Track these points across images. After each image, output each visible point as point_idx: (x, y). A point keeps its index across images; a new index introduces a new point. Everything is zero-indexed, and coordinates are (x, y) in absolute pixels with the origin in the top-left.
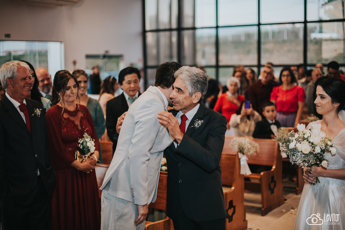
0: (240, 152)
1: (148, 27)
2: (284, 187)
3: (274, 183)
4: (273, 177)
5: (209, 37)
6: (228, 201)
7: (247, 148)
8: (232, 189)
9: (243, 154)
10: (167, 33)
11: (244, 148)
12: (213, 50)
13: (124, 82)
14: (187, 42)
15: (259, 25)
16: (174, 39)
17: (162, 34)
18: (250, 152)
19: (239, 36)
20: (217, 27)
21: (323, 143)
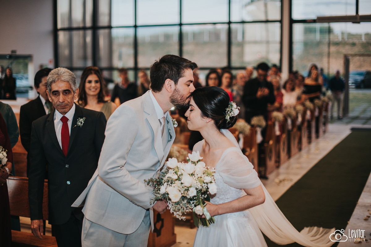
1: (59, 26)
5: (126, 37)
10: (81, 32)
12: (131, 51)
13: (41, 85)
14: (102, 42)
15: (181, 25)
16: (89, 39)
17: (75, 33)
19: (157, 37)
20: (136, 27)
21: (198, 181)
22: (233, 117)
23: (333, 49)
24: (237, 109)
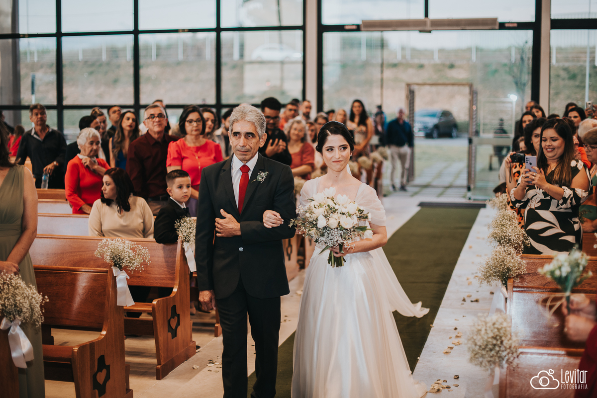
0: (115, 265)
2: (194, 324)
3: (176, 319)
4: (174, 308)
6: (97, 357)
7: (127, 258)
8: (103, 335)
9: (121, 268)
11: (122, 258)
15: (136, 32)
18: (133, 264)
23: (388, 73)
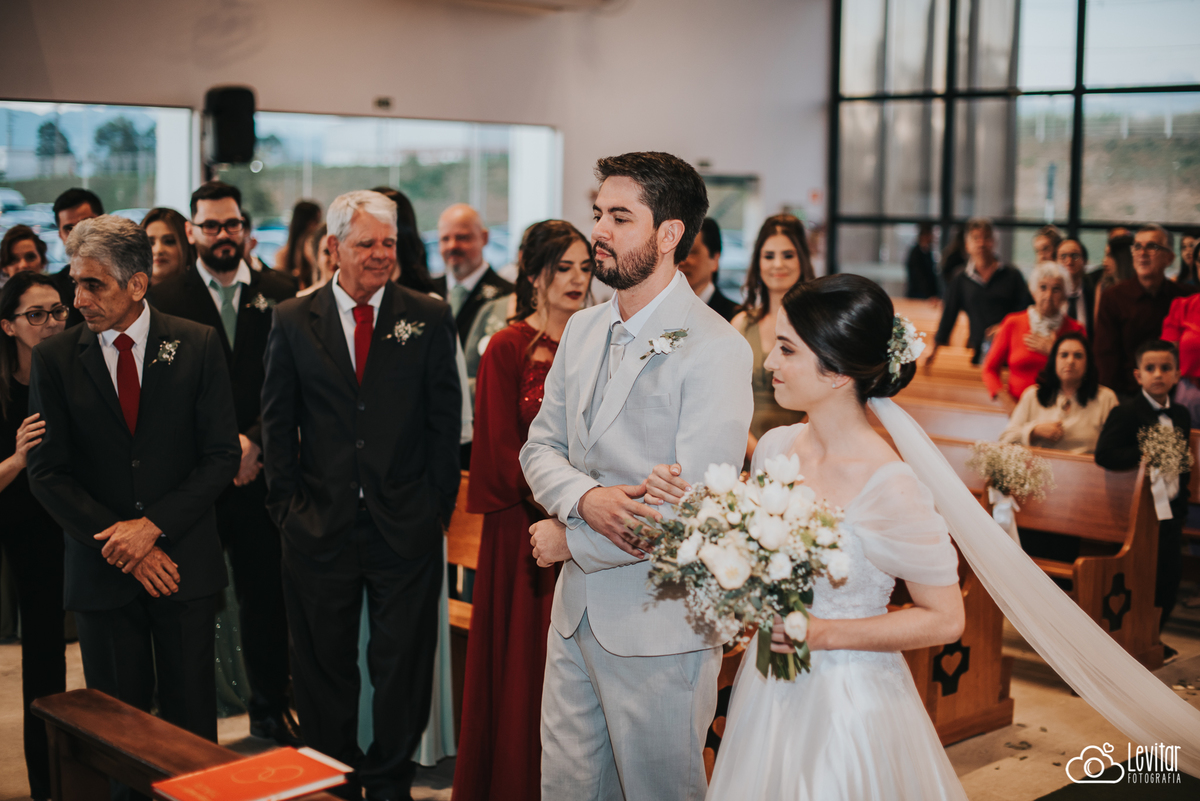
0: (994, 485)
3: (1123, 597)
4: (1119, 579)
7: (1013, 475)
9: (1006, 492)
11: (1005, 473)
18: (1023, 485)
20: (1079, 91)
21: (798, 538)
22: (907, 364)
24: (920, 339)
